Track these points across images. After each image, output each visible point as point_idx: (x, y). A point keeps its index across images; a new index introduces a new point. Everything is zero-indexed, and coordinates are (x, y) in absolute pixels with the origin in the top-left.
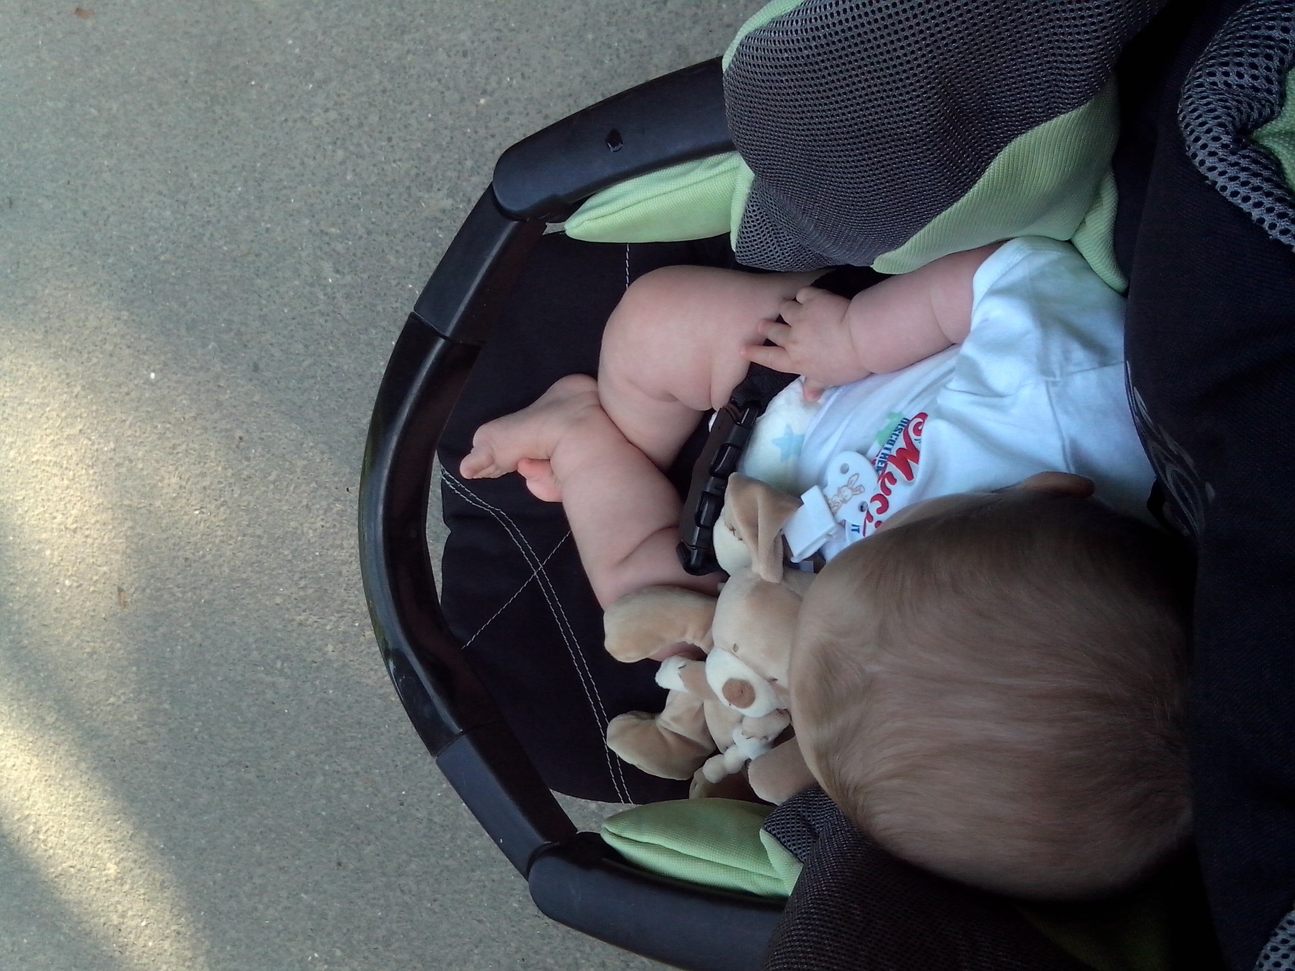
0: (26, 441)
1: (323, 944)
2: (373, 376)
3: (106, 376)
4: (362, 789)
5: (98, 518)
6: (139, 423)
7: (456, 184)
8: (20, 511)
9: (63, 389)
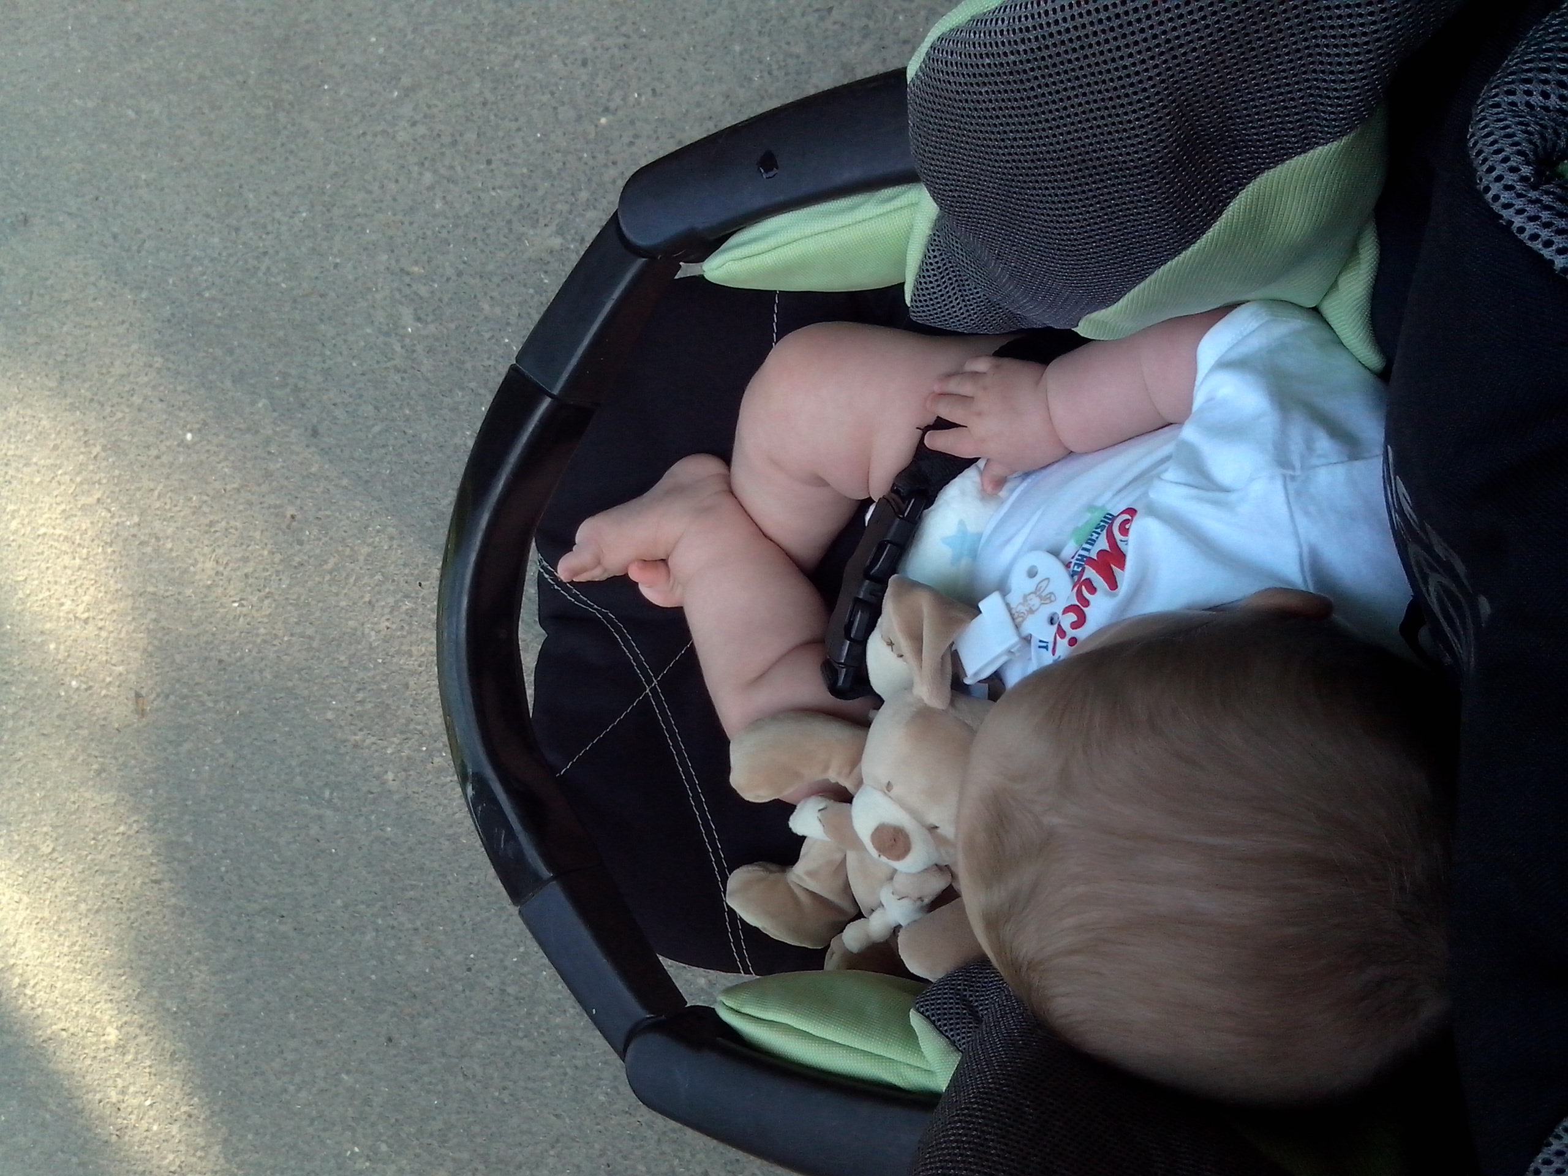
0: (32, 510)
1: (365, 1136)
2: (456, 448)
3: (132, 435)
4: (421, 950)
5: (115, 606)
6: (169, 494)
7: (567, 219)
8: (21, 595)
9: (79, 448)
